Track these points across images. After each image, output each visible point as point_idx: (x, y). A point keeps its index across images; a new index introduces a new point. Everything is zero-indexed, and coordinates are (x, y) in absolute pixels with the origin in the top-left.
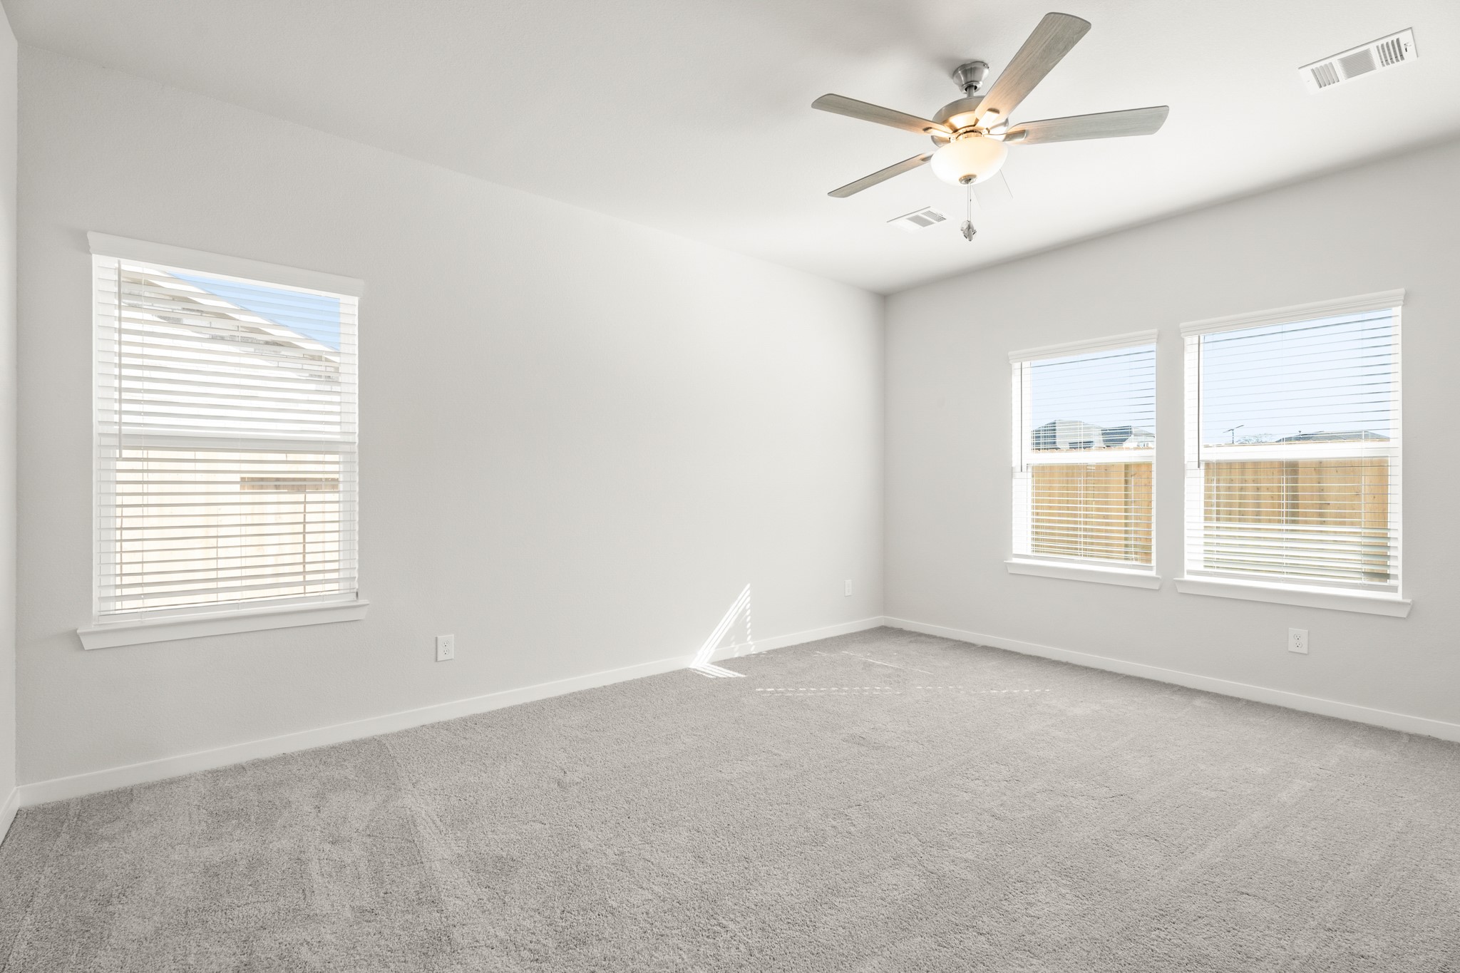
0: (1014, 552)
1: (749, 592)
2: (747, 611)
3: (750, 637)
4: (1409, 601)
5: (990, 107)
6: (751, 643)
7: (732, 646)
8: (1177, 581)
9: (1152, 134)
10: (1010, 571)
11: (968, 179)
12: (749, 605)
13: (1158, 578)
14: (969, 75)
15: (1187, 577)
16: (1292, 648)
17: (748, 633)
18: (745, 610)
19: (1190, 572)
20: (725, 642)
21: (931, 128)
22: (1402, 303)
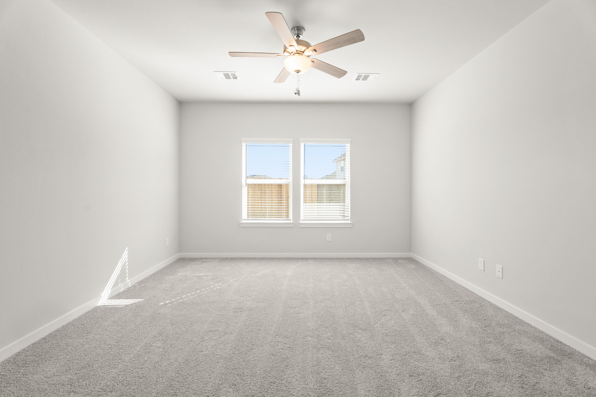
0: (243, 218)
1: (127, 252)
2: (126, 263)
3: (128, 278)
4: (352, 223)
5: (315, 49)
6: (128, 281)
7: (119, 285)
8: (299, 223)
9: (338, 78)
10: (241, 226)
11: (298, 72)
12: (127, 259)
13: (294, 223)
14: (299, 31)
15: (301, 222)
16: (328, 240)
17: (127, 276)
18: (125, 263)
19: (302, 220)
20: (116, 284)
21: (294, 46)
22: (350, 143)
